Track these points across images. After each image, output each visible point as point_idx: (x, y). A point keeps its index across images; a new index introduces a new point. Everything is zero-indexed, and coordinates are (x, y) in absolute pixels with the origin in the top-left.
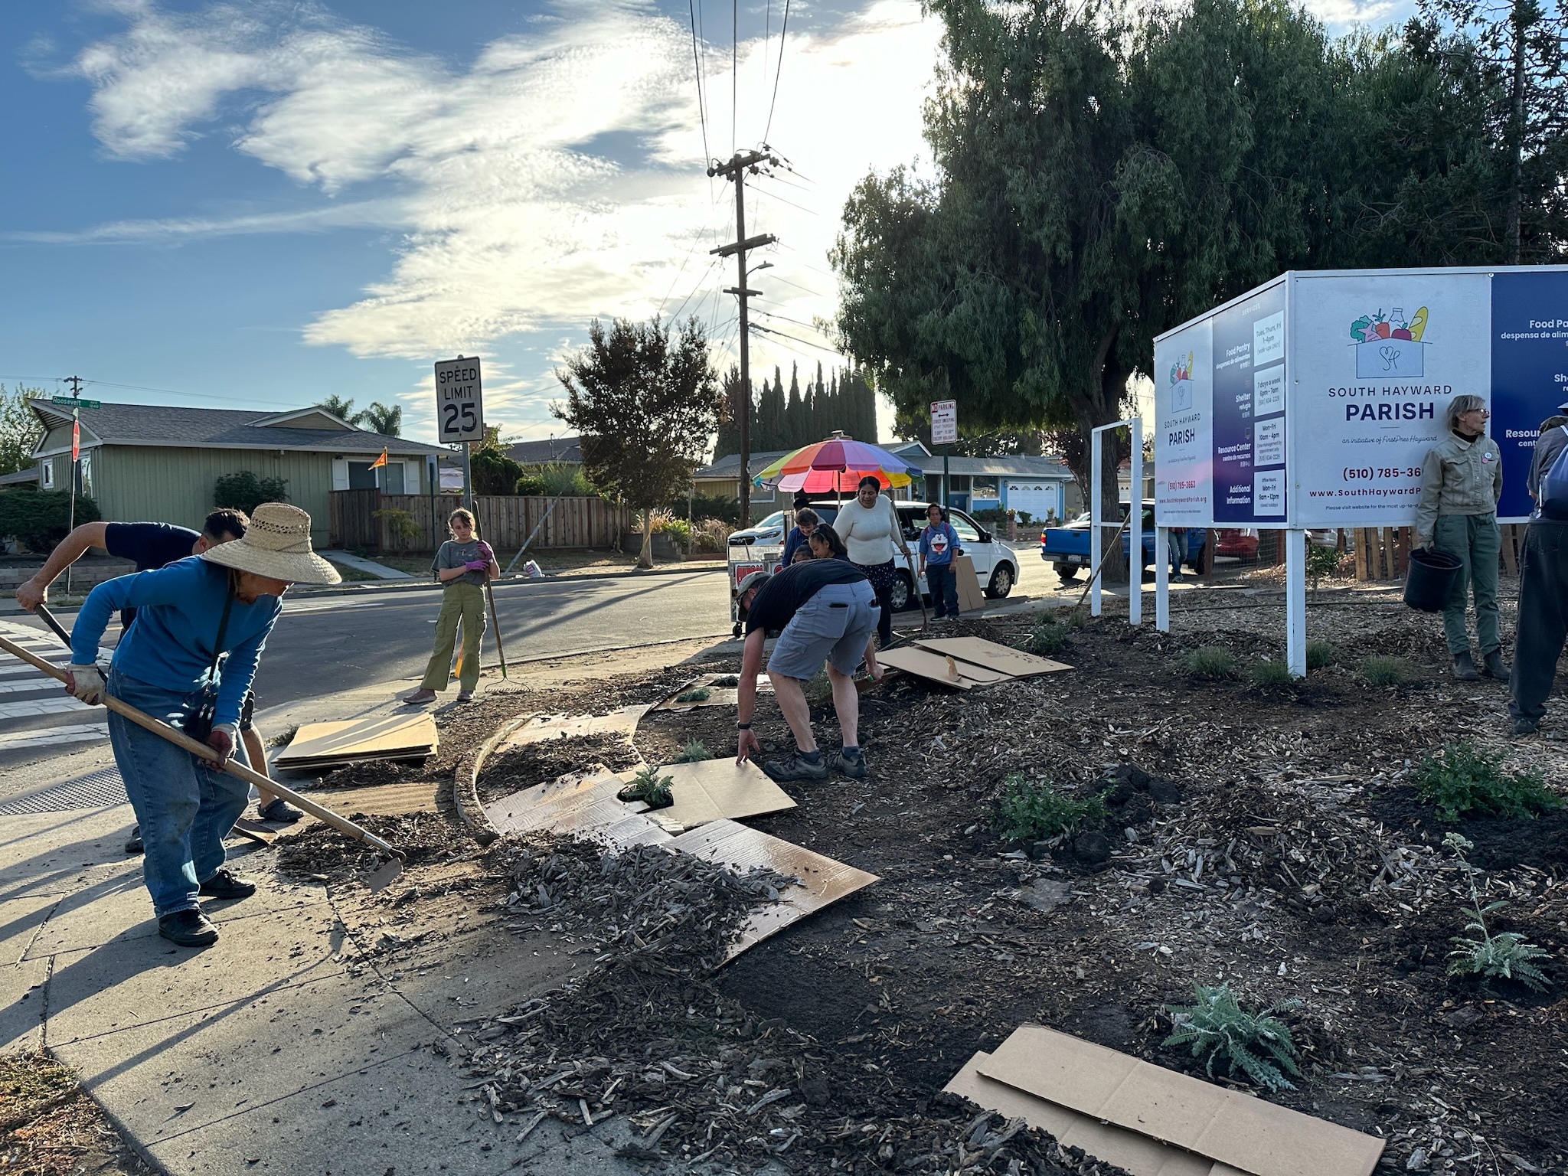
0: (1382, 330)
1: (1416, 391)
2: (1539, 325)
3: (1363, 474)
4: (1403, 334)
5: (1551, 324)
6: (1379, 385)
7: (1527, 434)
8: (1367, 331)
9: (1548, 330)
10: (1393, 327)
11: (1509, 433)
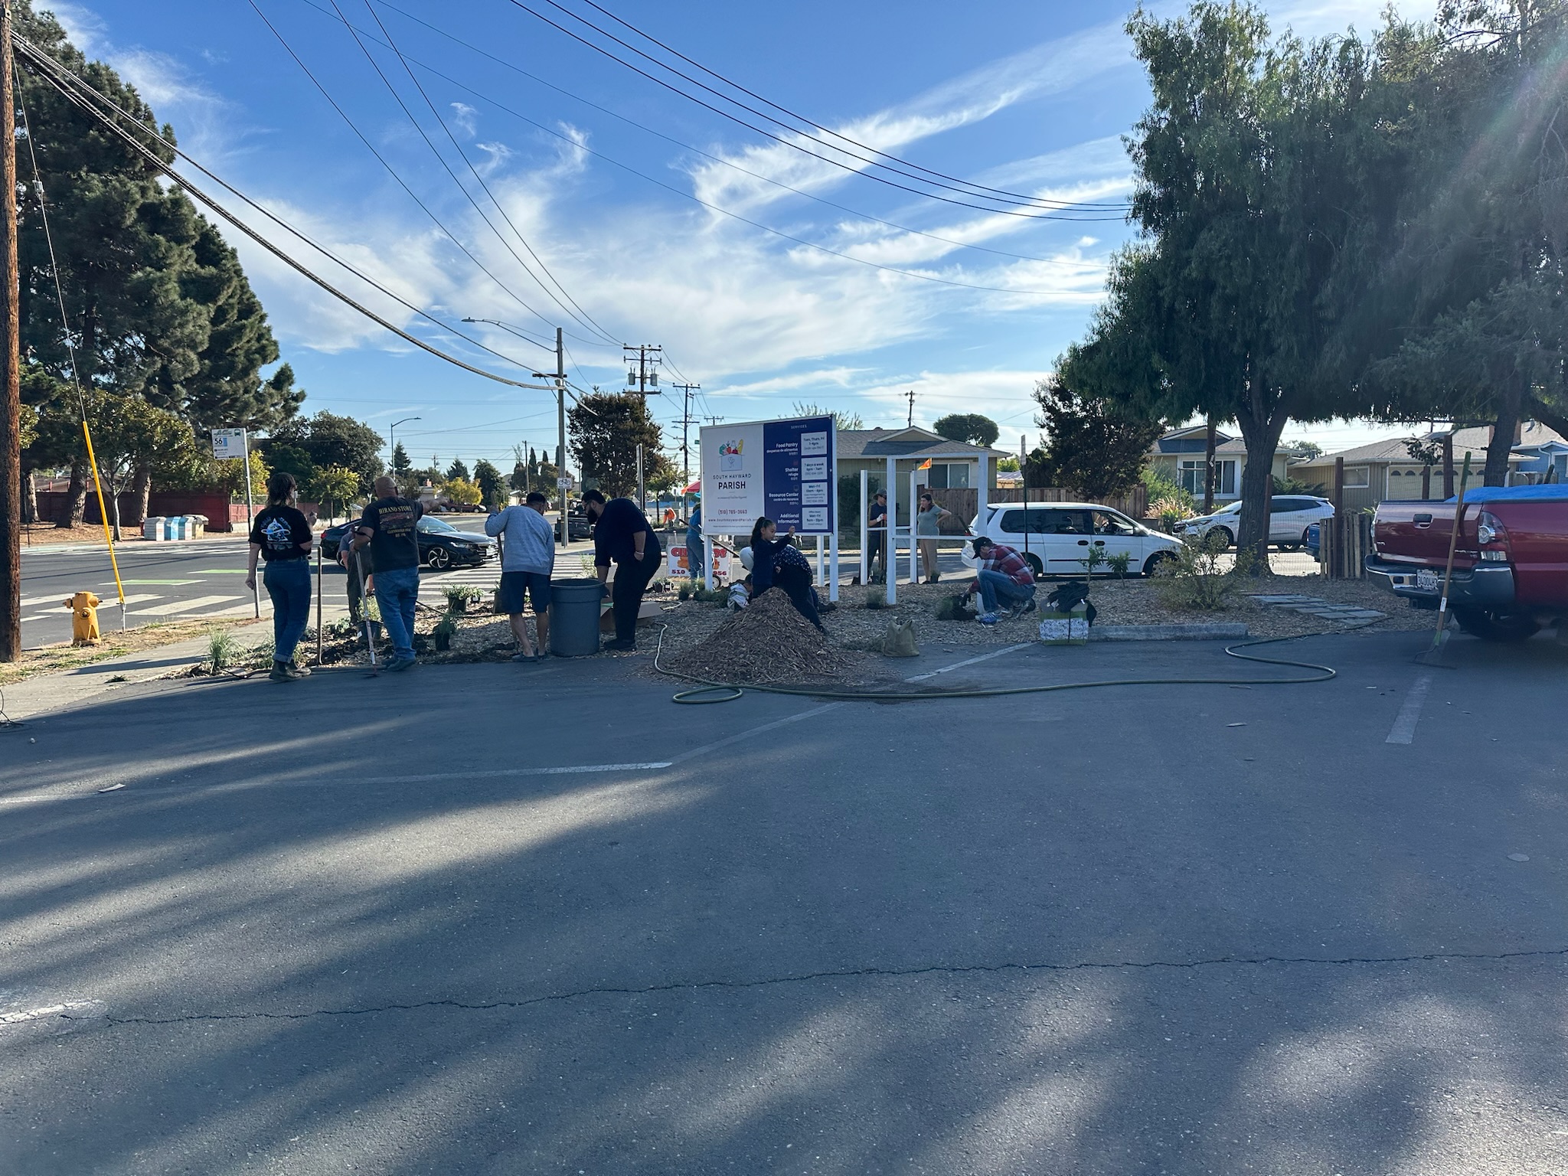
0: (729, 450)
1: (740, 476)
2: (780, 446)
3: (725, 512)
4: (735, 452)
5: (784, 446)
6: (728, 474)
7: (776, 495)
8: (725, 451)
9: (783, 448)
10: (732, 449)
11: (770, 495)
